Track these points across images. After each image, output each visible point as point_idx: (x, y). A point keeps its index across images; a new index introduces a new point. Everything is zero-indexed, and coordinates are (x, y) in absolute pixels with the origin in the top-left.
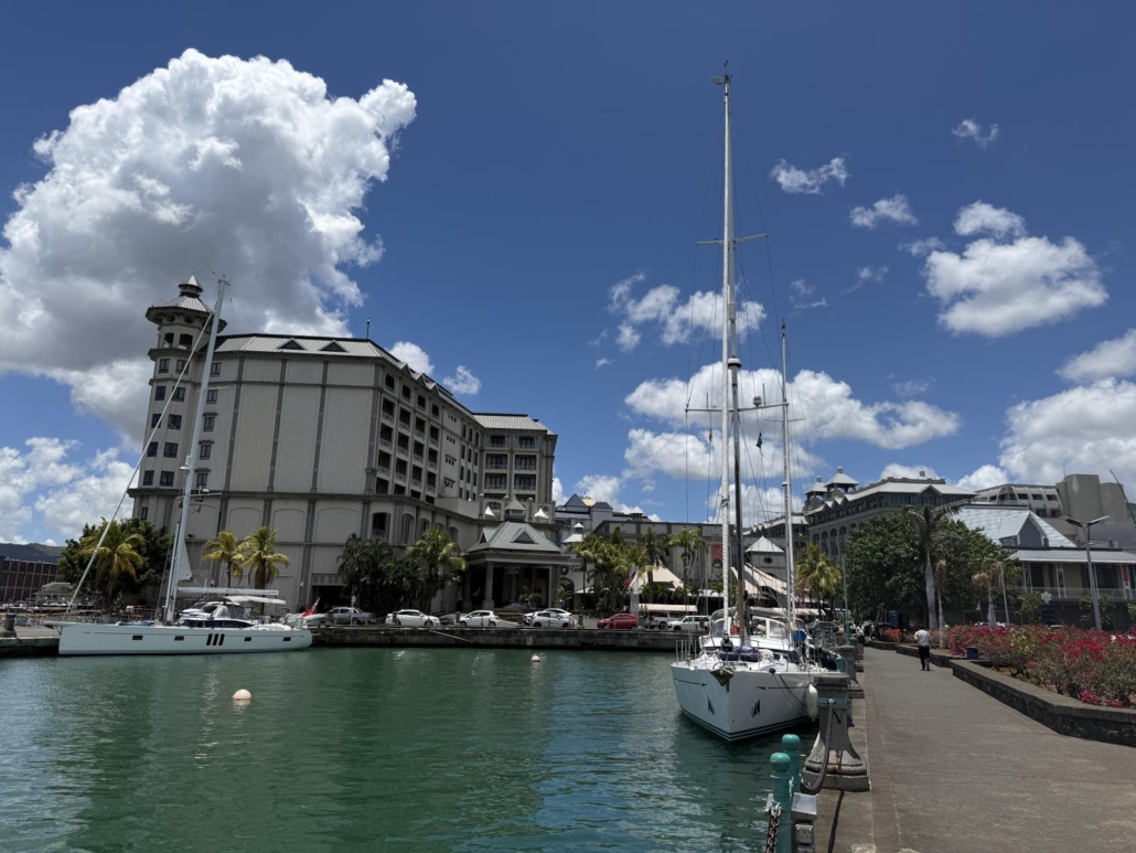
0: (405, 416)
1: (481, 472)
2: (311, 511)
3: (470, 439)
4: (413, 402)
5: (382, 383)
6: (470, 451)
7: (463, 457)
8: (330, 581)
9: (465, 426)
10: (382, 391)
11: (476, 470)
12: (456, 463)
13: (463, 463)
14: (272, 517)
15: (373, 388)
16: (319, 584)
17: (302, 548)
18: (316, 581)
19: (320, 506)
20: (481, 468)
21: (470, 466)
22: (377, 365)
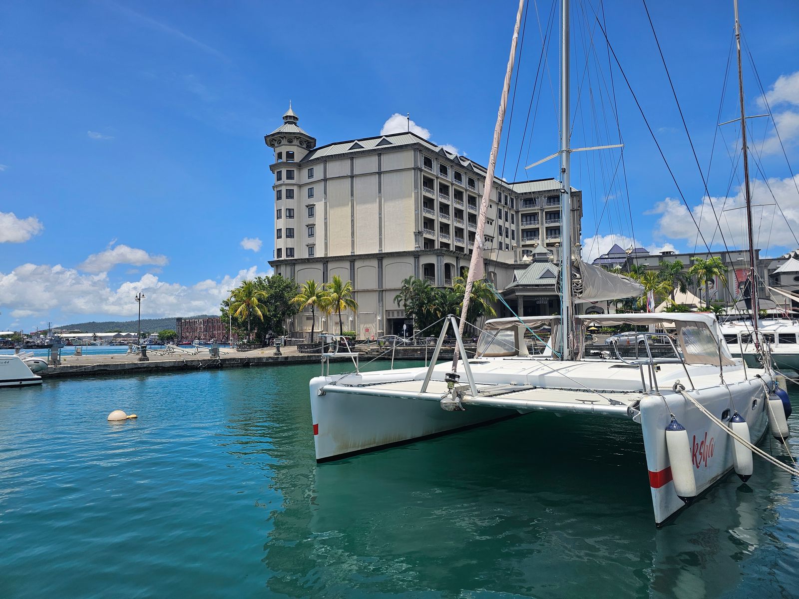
0: (444, 189)
1: (518, 230)
2: (380, 267)
3: (506, 204)
4: (450, 176)
5: (421, 164)
6: (506, 213)
7: (500, 218)
8: (398, 316)
9: (500, 194)
10: (421, 170)
11: (513, 227)
12: (494, 223)
13: (501, 222)
14: (356, 273)
15: (414, 169)
16: (391, 317)
17: (377, 293)
18: (389, 316)
19: (385, 262)
20: (518, 225)
21: (507, 225)
22: (415, 150)
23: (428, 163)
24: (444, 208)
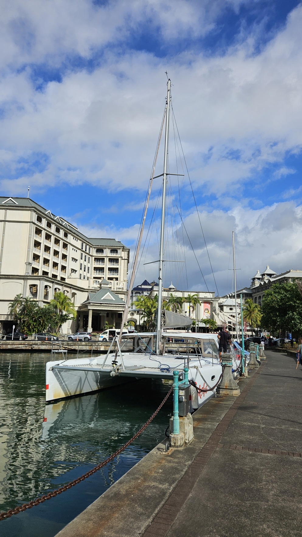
0: (48, 237)
1: (92, 267)
3: (86, 250)
4: (53, 230)
5: (35, 220)
6: (86, 256)
9: (82, 244)
10: (35, 224)
11: (89, 265)
12: (78, 262)
13: (82, 261)
15: (30, 223)
16: (2, 319)
19: (2, 281)
20: (92, 264)
21: (85, 263)
22: (32, 211)
23: (39, 219)
24: (47, 249)
